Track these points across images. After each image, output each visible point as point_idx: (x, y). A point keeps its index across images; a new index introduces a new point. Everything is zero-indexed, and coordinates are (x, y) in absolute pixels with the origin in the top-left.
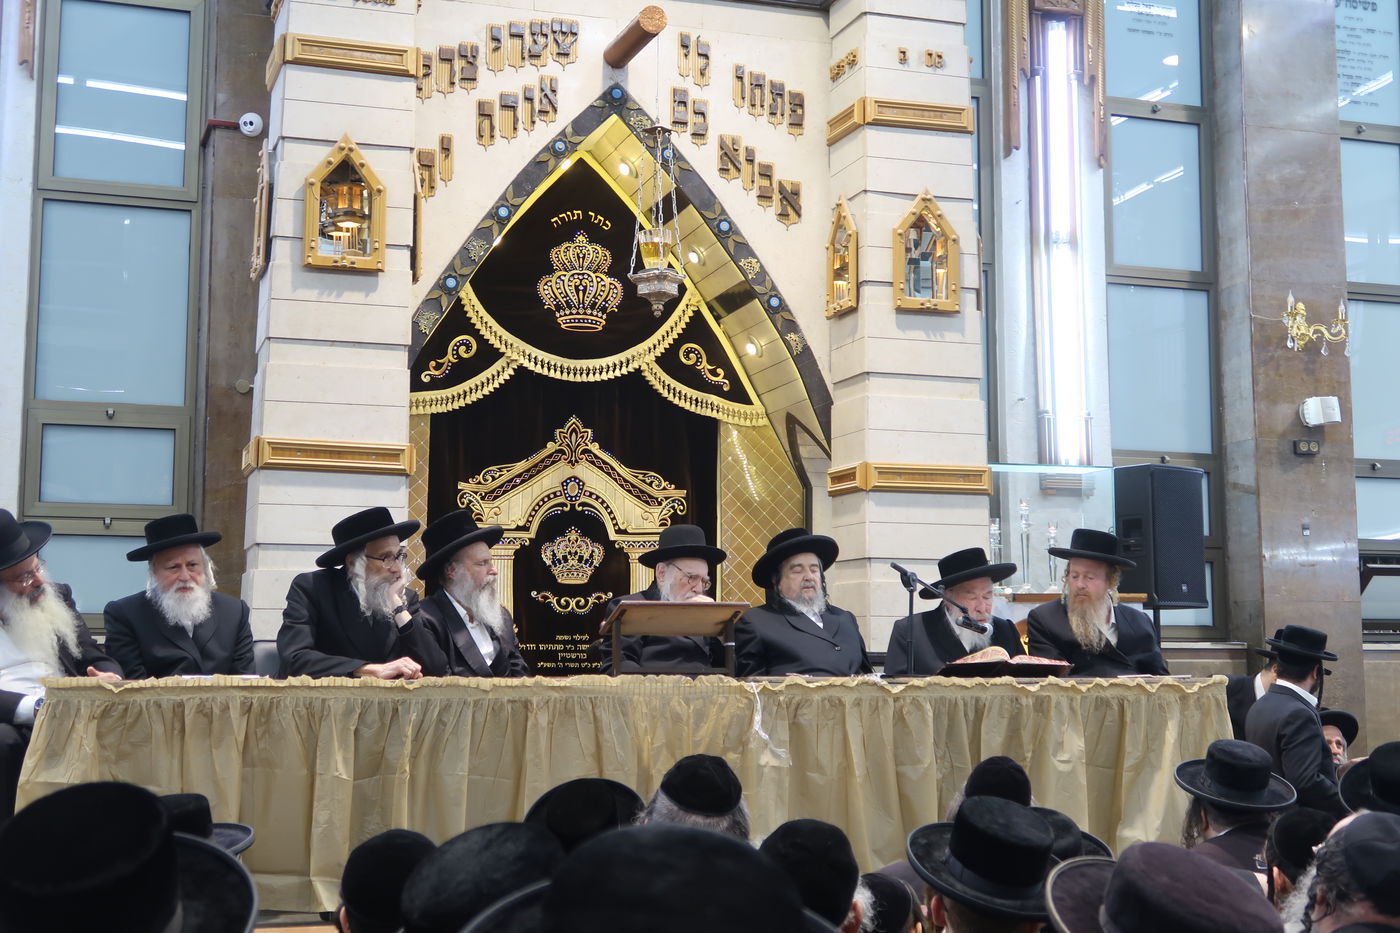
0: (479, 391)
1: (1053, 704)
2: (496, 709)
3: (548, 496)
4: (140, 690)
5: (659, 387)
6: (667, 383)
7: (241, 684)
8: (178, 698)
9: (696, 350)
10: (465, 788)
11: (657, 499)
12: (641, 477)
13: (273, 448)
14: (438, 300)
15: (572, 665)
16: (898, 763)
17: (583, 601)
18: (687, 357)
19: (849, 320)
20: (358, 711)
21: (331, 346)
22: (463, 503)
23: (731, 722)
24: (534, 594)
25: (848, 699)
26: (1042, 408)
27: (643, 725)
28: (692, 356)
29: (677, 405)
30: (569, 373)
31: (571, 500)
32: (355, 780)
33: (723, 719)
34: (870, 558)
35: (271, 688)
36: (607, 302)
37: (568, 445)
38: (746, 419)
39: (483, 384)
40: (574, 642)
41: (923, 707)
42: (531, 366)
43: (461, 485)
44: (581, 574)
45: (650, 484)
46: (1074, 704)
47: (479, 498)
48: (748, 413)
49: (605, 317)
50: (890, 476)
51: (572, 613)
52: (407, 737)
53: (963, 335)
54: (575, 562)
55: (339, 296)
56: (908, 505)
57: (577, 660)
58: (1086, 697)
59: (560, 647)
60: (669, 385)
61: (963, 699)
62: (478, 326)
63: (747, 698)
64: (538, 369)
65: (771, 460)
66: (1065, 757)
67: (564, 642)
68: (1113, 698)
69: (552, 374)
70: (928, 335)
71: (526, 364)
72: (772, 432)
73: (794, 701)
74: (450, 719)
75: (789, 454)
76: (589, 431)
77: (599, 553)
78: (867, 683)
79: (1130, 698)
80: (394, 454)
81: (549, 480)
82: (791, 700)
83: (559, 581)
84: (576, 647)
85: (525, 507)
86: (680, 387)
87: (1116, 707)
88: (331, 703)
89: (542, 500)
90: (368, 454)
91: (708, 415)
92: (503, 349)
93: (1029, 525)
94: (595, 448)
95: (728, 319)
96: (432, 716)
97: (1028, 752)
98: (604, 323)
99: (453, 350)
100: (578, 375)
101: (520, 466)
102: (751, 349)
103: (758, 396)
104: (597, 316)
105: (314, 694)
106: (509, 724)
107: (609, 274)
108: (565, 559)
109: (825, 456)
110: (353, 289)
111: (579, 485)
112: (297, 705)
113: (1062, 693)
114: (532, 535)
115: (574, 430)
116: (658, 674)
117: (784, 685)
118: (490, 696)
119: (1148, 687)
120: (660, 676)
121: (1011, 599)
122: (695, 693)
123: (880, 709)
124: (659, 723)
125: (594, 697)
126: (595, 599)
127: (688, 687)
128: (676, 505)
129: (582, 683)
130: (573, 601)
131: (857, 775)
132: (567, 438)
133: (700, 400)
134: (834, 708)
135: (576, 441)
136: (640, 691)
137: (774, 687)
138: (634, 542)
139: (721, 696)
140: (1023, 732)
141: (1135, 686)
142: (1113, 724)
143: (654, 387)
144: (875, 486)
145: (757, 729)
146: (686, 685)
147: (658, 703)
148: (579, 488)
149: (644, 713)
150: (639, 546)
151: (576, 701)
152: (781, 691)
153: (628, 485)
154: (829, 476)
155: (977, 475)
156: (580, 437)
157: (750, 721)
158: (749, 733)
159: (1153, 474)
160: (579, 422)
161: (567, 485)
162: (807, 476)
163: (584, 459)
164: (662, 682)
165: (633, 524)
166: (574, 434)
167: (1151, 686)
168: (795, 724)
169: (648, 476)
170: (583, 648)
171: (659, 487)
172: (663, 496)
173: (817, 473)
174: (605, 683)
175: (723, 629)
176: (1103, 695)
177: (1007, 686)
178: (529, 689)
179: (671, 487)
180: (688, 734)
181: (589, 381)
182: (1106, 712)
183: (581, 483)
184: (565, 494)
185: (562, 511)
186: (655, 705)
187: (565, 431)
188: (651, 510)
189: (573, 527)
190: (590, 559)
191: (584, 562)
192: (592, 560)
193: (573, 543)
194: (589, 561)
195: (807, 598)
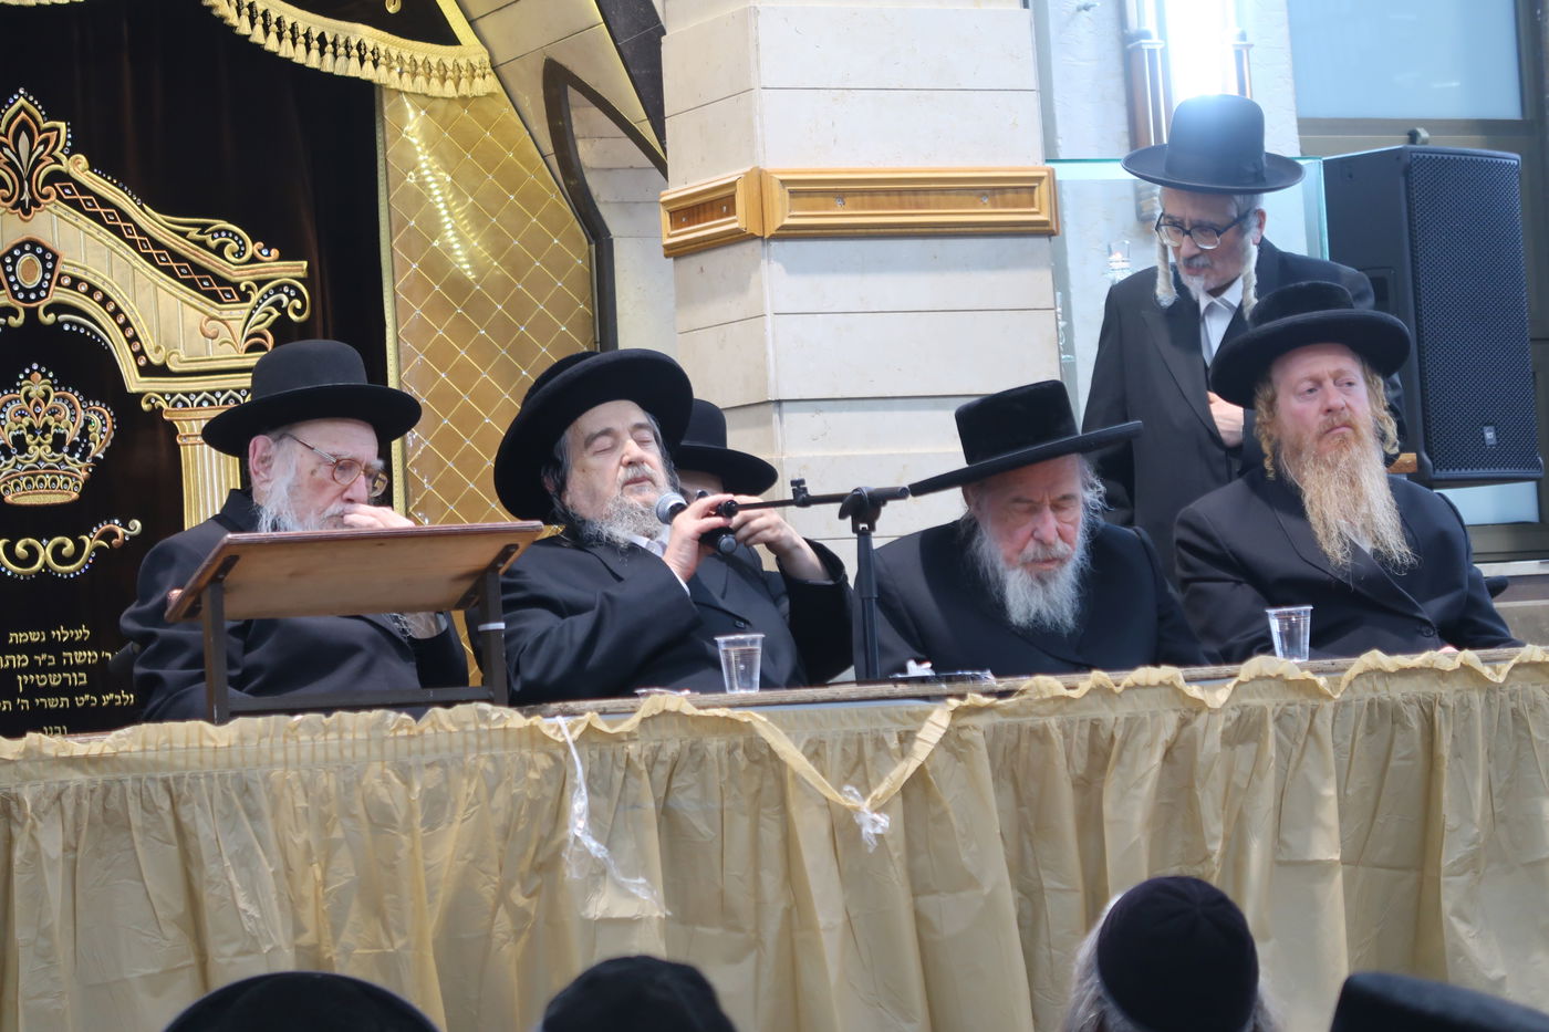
5: (230, 14)
11: (236, 285)
12: (194, 233)
15: (52, 703)
16: (918, 888)
17: (70, 544)
26: (1133, 25)
27: (299, 840)
29: (274, 55)
31: (27, 300)
33: (495, 812)
34: (779, 402)
37: (11, 164)
38: (443, 80)
40: (53, 646)
44: (61, 480)
45: (219, 251)
48: (449, 64)
50: (820, 200)
51: (46, 574)
54: (45, 451)
56: (863, 268)
57: (65, 689)
61: (1062, 730)
63: (548, 755)
65: (510, 178)
67: (30, 649)
68: (1408, 703)
72: (509, 110)
73: (662, 756)
75: (553, 160)
76: (62, 125)
77: (101, 426)
79: (1450, 701)
82: (656, 751)
83: (9, 498)
84: (59, 659)
87: (1415, 725)
91: (351, 73)
94: (78, 167)
97: (1215, 838)
103: (471, 22)
108: (21, 445)
109: (642, 159)
111: (44, 262)
115: (23, 126)
116: (328, 711)
117: (636, 719)
119: (1487, 671)
120: (335, 715)
122: (423, 752)
123: (868, 763)
124: (338, 834)
125: (175, 778)
126: (100, 538)
127: (403, 737)
128: (285, 299)
129: (144, 743)
130: (45, 548)
131: (821, 926)
132: (8, 147)
133: (329, 39)
134: (758, 768)
135: (31, 154)
136: (286, 755)
137: (612, 725)
138: (187, 394)
139: (486, 753)
140: (1199, 793)
141: (1456, 671)
142: (1410, 763)
143: (215, 13)
144: (783, 227)
145: (578, 833)
146: (399, 733)
147: (332, 784)
148: (45, 270)
149: (300, 811)
150: (200, 404)
151: (129, 791)
152: (631, 736)
153: (164, 255)
154: (662, 209)
155: (1018, 189)
156: (39, 144)
157: (559, 815)
158: (555, 842)
159: (1407, 171)
160: (36, 107)
161: (14, 264)
162: (597, 212)
163: (53, 197)
164: (341, 731)
165: (181, 351)
166: (24, 138)
167: (1494, 668)
168: (667, 813)
169: (213, 232)
170: (78, 661)
171: (240, 257)
172: (251, 277)
173: (626, 206)
174: (200, 740)
175: (473, 591)
176: (1386, 698)
177: (1163, 690)
178: (12, 767)
179: (269, 255)
180: (412, 851)
181: (55, 4)
182: (1392, 737)
183: (49, 257)
184: (10, 285)
185: (6, 327)
186: (327, 789)
187: (3, 129)
188: (225, 315)
189: (35, 366)
190: (82, 441)
191: (66, 449)
192: (86, 444)
193: (37, 404)
194: (80, 447)
195: (641, 507)
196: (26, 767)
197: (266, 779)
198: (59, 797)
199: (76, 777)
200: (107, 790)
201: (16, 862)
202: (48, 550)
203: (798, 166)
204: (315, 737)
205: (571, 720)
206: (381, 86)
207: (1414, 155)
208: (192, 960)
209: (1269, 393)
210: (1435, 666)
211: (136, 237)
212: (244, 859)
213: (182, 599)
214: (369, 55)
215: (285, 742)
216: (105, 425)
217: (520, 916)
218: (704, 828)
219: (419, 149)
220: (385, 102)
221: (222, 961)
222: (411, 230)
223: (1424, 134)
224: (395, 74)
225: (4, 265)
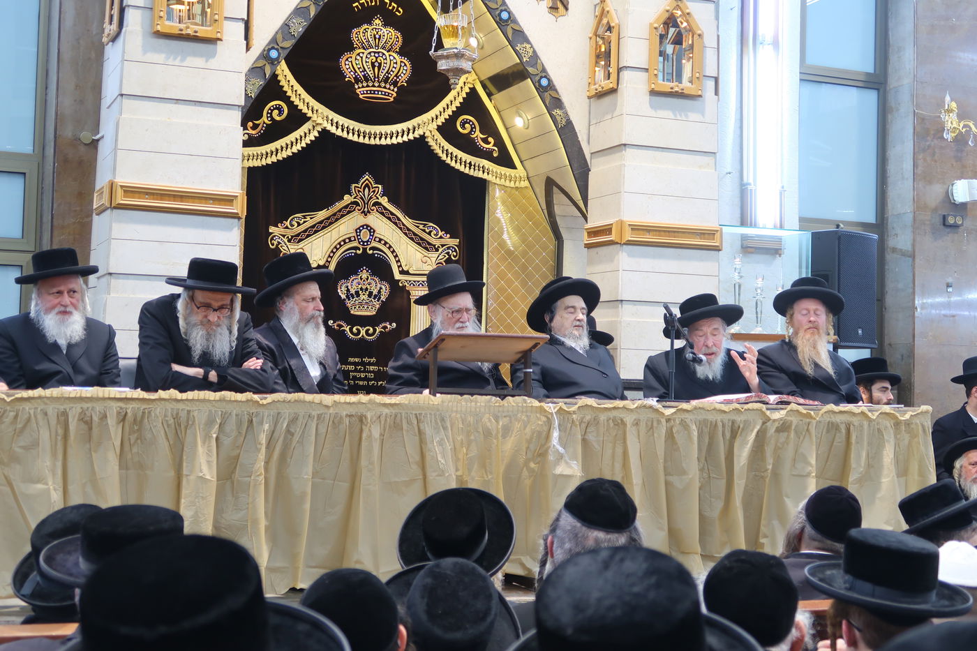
0: (289, 149)
1: (793, 428)
2: (336, 422)
3: (344, 241)
4: (29, 399)
5: (439, 151)
6: (446, 148)
7: (118, 396)
8: (62, 408)
9: (470, 121)
10: (309, 490)
11: (434, 246)
12: (421, 227)
13: (125, 191)
14: (262, 68)
15: (361, 383)
16: (667, 474)
17: (371, 329)
18: (463, 127)
19: (607, 100)
20: (219, 421)
21: (175, 103)
22: (273, 245)
23: (531, 438)
25: (629, 419)
26: (745, 180)
27: (459, 438)
28: (468, 126)
29: (454, 168)
30: (364, 137)
31: (363, 245)
32: (217, 481)
33: (526, 434)
34: (622, 301)
35: (143, 400)
36: (398, 77)
37: (362, 198)
38: (510, 181)
39: (292, 143)
40: (363, 364)
41: (689, 427)
42: (333, 130)
43: (272, 229)
44: (370, 307)
45: (429, 233)
46: (810, 428)
47: (286, 240)
48: (513, 176)
49: (396, 90)
50: (642, 232)
51: (362, 339)
52: (261, 444)
53: (703, 115)
54: (365, 297)
55: (182, 60)
57: (366, 379)
58: (819, 422)
59: (351, 368)
60: (447, 150)
61: (722, 421)
62: (289, 93)
63: (546, 416)
64: (339, 133)
65: (530, 216)
66: (799, 472)
67: (355, 364)
68: (842, 423)
69: (350, 137)
70: (676, 116)
71: (329, 127)
72: (531, 193)
73: (584, 420)
74: (298, 431)
75: (546, 212)
76: (380, 186)
78: (644, 406)
79: (855, 424)
80: (229, 200)
81: (345, 227)
82: (582, 418)
83: (352, 312)
84: (365, 368)
85: (325, 249)
86: (456, 152)
87: (844, 431)
88: (196, 414)
89: (339, 244)
90: (206, 198)
91: (479, 176)
92: (310, 114)
93: (741, 277)
94: (384, 201)
95: (500, 97)
96: (282, 427)
97: (770, 464)
98: (395, 95)
99: (268, 113)
100: (372, 139)
101: (322, 215)
102: (519, 122)
103: (521, 161)
104: (389, 89)
105: (181, 406)
106: (347, 435)
107: (401, 53)
108: (357, 294)
109: (578, 214)
110: (195, 55)
111: (370, 232)
112: (165, 416)
115: (367, 185)
116: (472, 395)
117: (577, 406)
118: (331, 411)
119: (870, 414)
120: (475, 396)
122: (503, 412)
123: (654, 428)
124: (472, 437)
125: (419, 413)
126: (382, 328)
127: (497, 406)
128: (451, 252)
129: (409, 400)
131: (634, 483)
132: (361, 192)
133: (473, 164)
134: (617, 427)
135: (369, 195)
136: (457, 409)
137: (568, 408)
138: (415, 282)
139: (525, 414)
140: (766, 448)
141: (859, 413)
142: (840, 444)
143: (435, 152)
144: (628, 241)
145: (555, 444)
146: (496, 404)
147: (472, 420)
148: (370, 235)
149: (460, 429)
150: (419, 285)
151: (403, 418)
152: (574, 412)
153: (410, 233)
154: (585, 231)
155: (710, 234)
156: (372, 192)
157: (548, 437)
158: (546, 447)
159: (839, 238)
160: (372, 179)
161: (360, 232)
162: (559, 231)
163: (375, 210)
164: (476, 402)
165: (414, 266)
166: (367, 189)
167: (873, 414)
168: (584, 440)
169: (428, 227)
170: (371, 369)
171: (436, 236)
172: (440, 243)
173: (569, 229)
175: (522, 357)
176: (834, 421)
177: (757, 412)
178: (365, 405)
179: (446, 236)
180: (497, 446)
181: (381, 145)
182: (835, 435)
183: (372, 231)
184: (358, 239)
185: (356, 253)
186: (469, 422)
187: (360, 186)
188: (430, 255)
189: (365, 268)
190: (378, 294)
191: (373, 297)
192: (380, 296)
193: (364, 281)
194: (378, 297)
195: (578, 335)
196: (369, 405)
197: (450, 416)
198: (379, 417)
199: (386, 411)
200: (396, 416)
201: (363, 438)
202: (364, 331)
203: (635, 220)
204: (468, 403)
205: (554, 405)
206: (489, 181)
207: (839, 233)
208: (421, 477)
209: (791, 312)
210: (851, 411)
211: (402, 226)
212: (441, 443)
213: (422, 352)
214: (486, 170)
215: (457, 404)
216: (386, 290)
217: (531, 471)
218: (596, 446)
219: (499, 204)
220: (490, 187)
221: (431, 478)
223: (842, 226)
224: (494, 177)
225: (357, 232)
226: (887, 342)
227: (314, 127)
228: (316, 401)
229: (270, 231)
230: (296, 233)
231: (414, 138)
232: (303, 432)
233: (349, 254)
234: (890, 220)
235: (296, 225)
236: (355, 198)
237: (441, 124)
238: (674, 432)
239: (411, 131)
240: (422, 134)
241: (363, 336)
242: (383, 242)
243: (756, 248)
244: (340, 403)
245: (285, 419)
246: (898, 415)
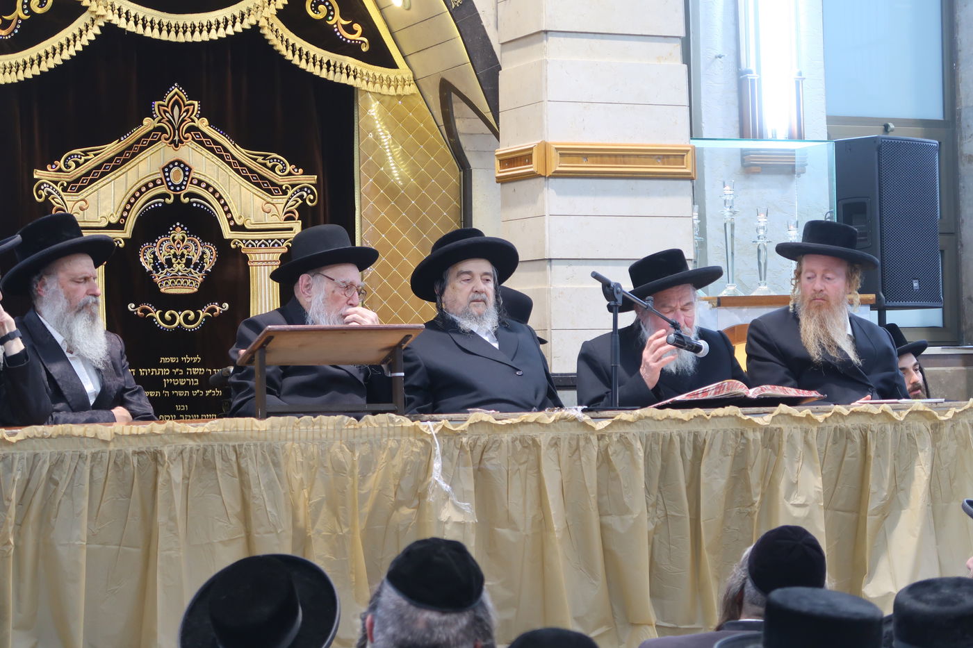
0: (57, 56)
1: (785, 438)
2: (120, 462)
3: (146, 185)
5: (281, 47)
6: (291, 42)
9: (326, 1)
10: (83, 560)
11: (281, 187)
12: (260, 159)
15: (180, 393)
16: (602, 512)
17: (192, 314)
18: (315, 9)
22: (40, 197)
23: (403, 472)
24: (131, 306)
25: (544, 438)
26: (744, 66)
27: (297, 477)
28: (322, 8)
29: (304, 70)
30: (169, 32)
31: (175, 190)
33: (394, 466)
34: (550, 260)
37: (169, 121)
38: (389, 86)
39: (62, 46)
40: (182, 365)
41: (632, 445)
42: (122, 23)
43: (38, 174)
44: (189, 282)
45: (273, 169)
46: (809, 437)
47: (59, 189)
48: (392, 78)
50: (575, 159)
51: (180, 329)
52: (9, 500)
54: (181, 267)
56: (596, 193)
57: (187, 387)
58: (823, 429)
59: (165, 371)
60: (293, 45)
61: (680, 435)
63: (422, 440)
64: (131, 27)
65: (421, 137)
66: (801, 500)
67: (170, 366)
68: (854, 429)
69: (148, 33)
71: (115, 20)
72: (422, 103)
73: (479, 443)
74: (63, 478)
75: (443, 128)
76: (196, 103)
78: (565, 419)
79: (873, 429)
81: (147, 165)
82: (475, 442)
83: (162, 290)
84: (185, 371)
85: (118, 199)
86: (307, 47)
87: (858, 440)
89: (139, 190)
91: (342, 82)
93: (734, 213)
94: (203, 124)
96: (41, 474)
97: (757, 495)
99: (23, 4)
100: (181, 34)
101: (111, 149)
103: (404, 57)
106: (136, 480)
108: (169, 262)
109: (487, 131)
111: (184, 171)
113: (795, 424)
114: (128, 233)
115: (176, 102)
116: (314, 414)
117: (467, 424)
118: (112, 447)
119: (895, 414)
120: (318, 417)
121: (715, 304)
122: (361, 437)
123: (581, 450)
124: (317, 475)
125: (238, 445)
126: (207, 312)
127: (351, 429)
128: (305, 194)
129: (224, 428)
130: (180, 315)
132: (168, 112)
133: (332, 63)
134: (527, 451)
135: (180, 116)
136: (293, 436)
137: (455, 427)
138: (254, 241)
139: (392, 438)
140: (749, 472)
141: (879, 414)
142: (854, 459)
143: (275, 48)
144: (555, 172)
145: (437, 479)
146: (349, 427)
147: (315, 450)
148: (185, 176)
149: (299, 463)
150: (260, 246)
151: (215, 451)
152: (463, 432)
153: (245, 170)
154: (496, 159)
155: (676, 156)
156: (184, 112)
157: (427, 469)
158: (426, 483)
159: (879, 149)
160: (183, 93)
161: (169, 172)
162: (464, 155)
163: (190, 139)
164: (321, 425)
165: (252, 218)
166: (176, 108)
167: (899, 413)
168: (479, 471)
169: (270, 159)
170: (194, 373)
171: (283, 172)
172: (288, 183)
173: (479, 153)
174: (252, 427)
175: (390, 356)
176: (843, 426)
177: (731, 418)
178: (159, 437)
179: (298, 172)
180: (353, 486)
181: (194, 42)
182: (846, 446)
183: (187, 169)
184: (167, 182)
185: (164, 203)
186: (313, 453)
187: (166, 104)
188: (274, 201)
189: (178, 224)
190: (200, 262)
191: (192, 266)
192: (202, 264)
193: (178, 243)
194: (199, 266)
195: (476, 313)
196: (166, 437)
197: (283, 447)
198: (181, 453)
199: (190, 443)
200: (205, 450)
201: (159, 484)
202: (182, 317)
203: (565, 141)
204: (309, 427)
205: (435, 423)
206: (357, 88)
207: (883, 140)
208: (243, 535)
210: (869, 411)
211: (231, 160)
212: (271, 487)
213: (246, 354)
214: (352, 72)
215: (293, 429)
216: (212, 255)
219: (377, 122)
220: (359, 96)
221: (258, 536)
222: (370, 162)
223: (892, 126)
224: (365, 82)
225: (164, 172)
226: (965, 295)
227: (93, 21)
228: (90, 434)
229: (35, 177)
230: (74, 178)
231: (243, 29)
232: (72, 479)
233: (154, 204)
234: (963, 115)
235: (74, 165)
236: (159, 122)
237: (282, 7)
238: (610, 453)
239: (238, 20)
240: (255, 23)
241: (180, 324)
242: (204, 185)
243: (762, 166)
244: (123, 435)
245: (44, 462)
246: (935, 413)
